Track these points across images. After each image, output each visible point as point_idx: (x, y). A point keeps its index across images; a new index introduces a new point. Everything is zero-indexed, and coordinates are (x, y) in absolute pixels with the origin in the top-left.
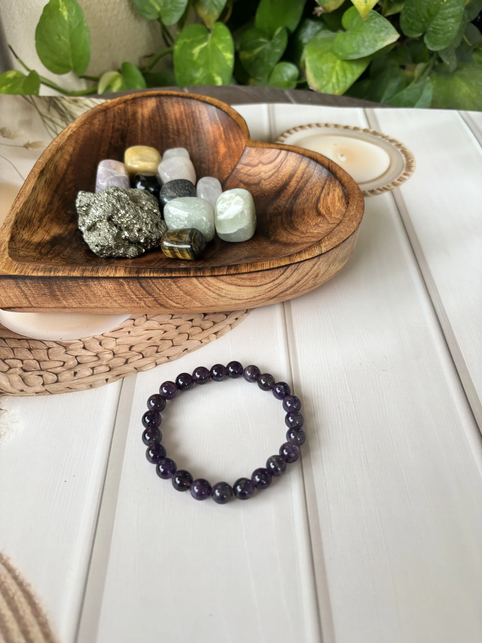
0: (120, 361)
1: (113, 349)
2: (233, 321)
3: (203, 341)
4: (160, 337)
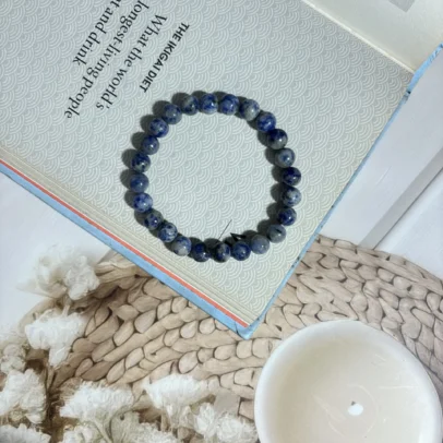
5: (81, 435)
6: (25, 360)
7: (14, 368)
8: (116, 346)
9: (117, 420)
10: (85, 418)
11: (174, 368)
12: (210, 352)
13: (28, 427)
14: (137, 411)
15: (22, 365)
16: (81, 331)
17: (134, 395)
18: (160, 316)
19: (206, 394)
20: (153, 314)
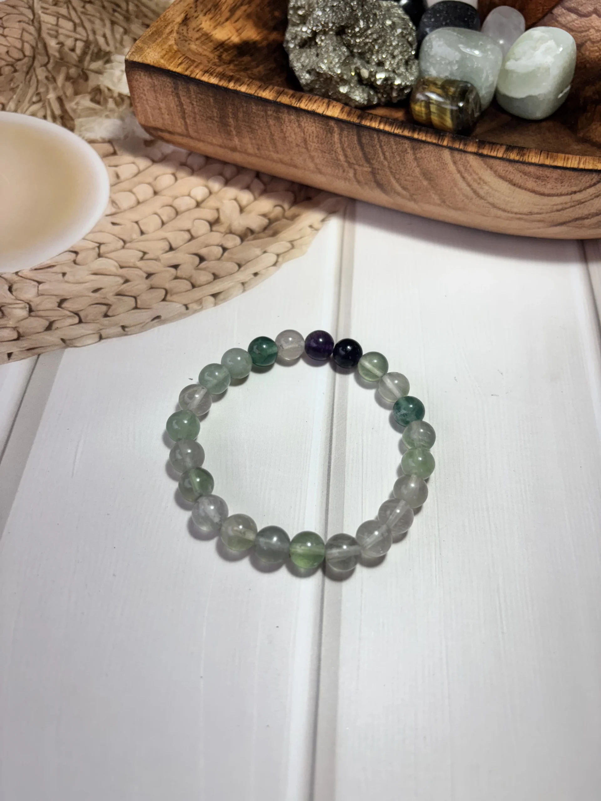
0: (39, 324)
1: (31, 301)
2: (249, 278)
3: (190, 306)
4: (116, 289)
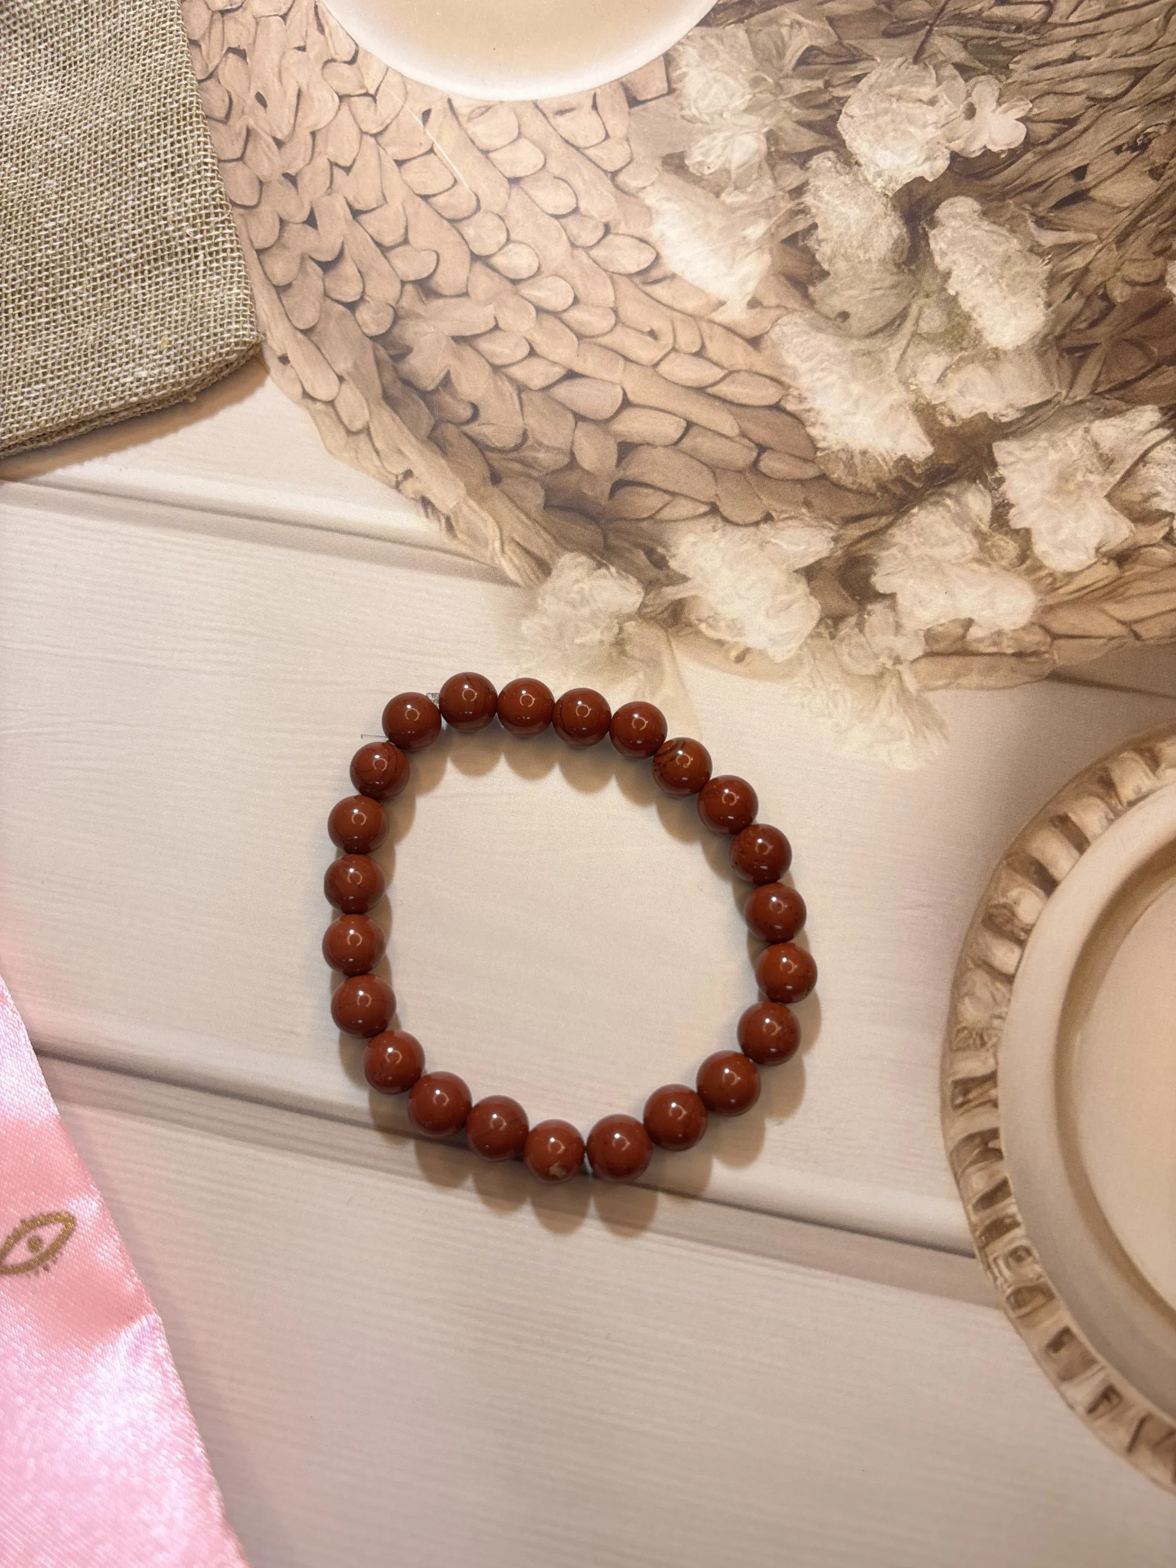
5: (941, 380)
6: (862, 609)
7: (898, 627)
8: (690, 425)
9: (854, 323)
10: (898, 395)
11: (655, 274)
12: (572, 223)
13: (1010, 506)
14: (806, 296)
15: (877, 612)
16: (707, 524)
17: (774, 323)
18: (558, 372)
19: (671, 178)
20: (562, 392)
